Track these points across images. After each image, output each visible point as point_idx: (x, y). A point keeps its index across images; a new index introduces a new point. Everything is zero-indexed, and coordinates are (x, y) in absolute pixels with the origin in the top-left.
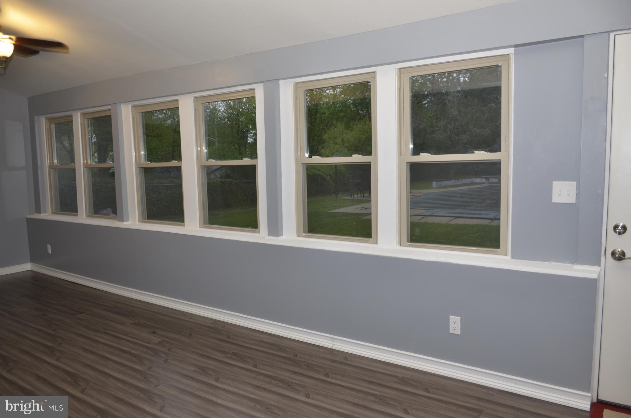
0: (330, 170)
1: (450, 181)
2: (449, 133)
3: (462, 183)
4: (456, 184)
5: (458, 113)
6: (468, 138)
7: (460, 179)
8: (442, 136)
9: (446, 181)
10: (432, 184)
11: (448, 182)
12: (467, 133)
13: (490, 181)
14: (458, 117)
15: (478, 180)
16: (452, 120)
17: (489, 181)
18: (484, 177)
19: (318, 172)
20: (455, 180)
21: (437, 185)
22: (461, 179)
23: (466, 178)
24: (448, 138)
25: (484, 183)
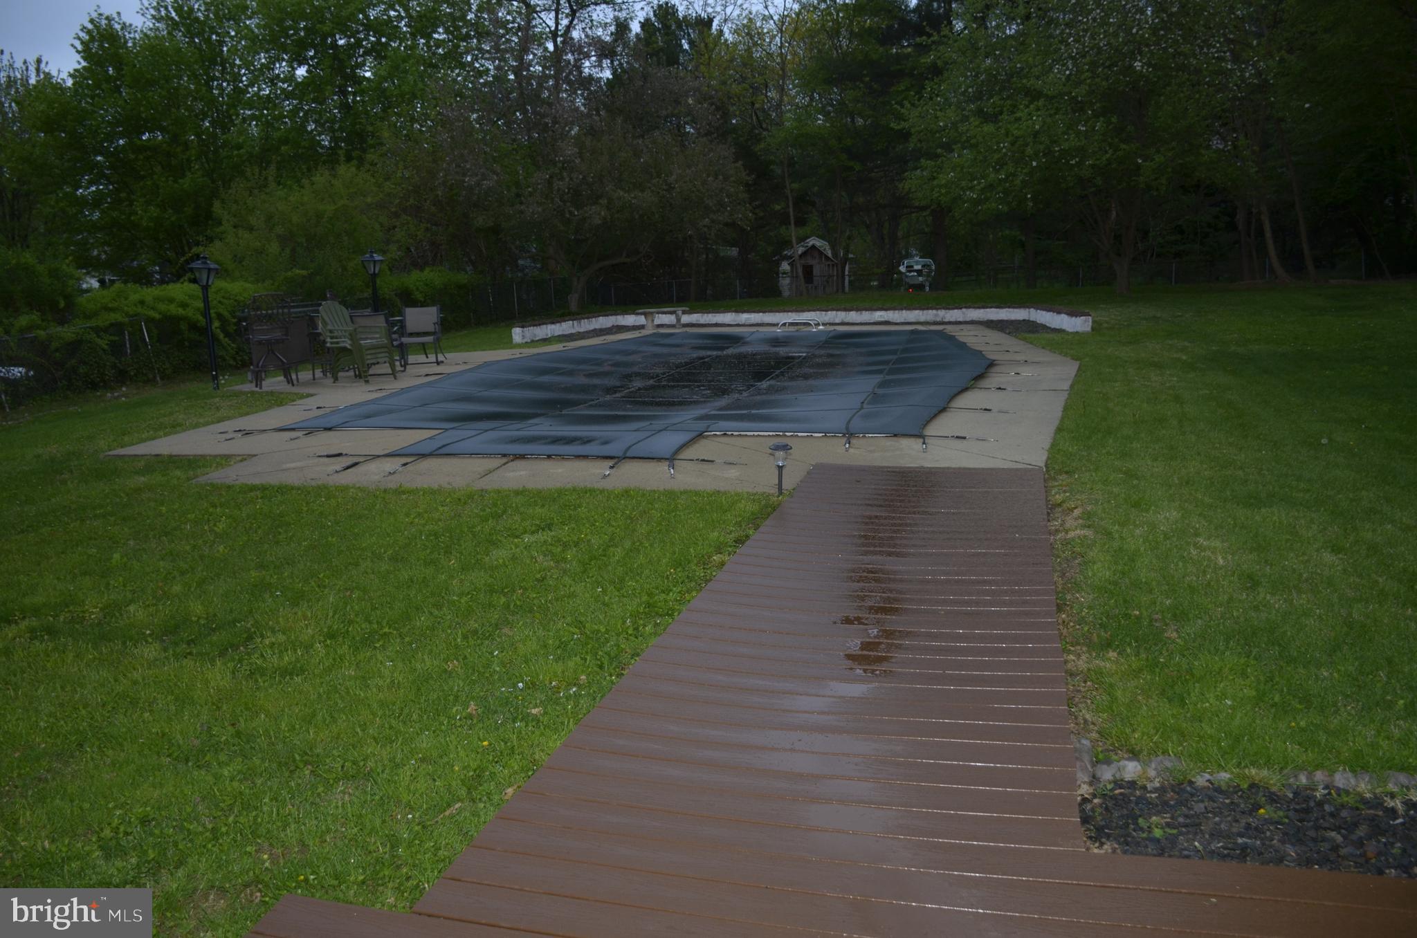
0: (220, 302)
1: (558, 325)
2: (557, 200)
3: (592, 327)
4: (573, 331)
5: (576, 150)
6: (603, 213)
7: (584, 319)
8: (540, 209)
9: (546, 324)
10: (511, 333)
11: (553, 326)
12: (601, 201)
13: (657, 322)
14: (577, 161)
15: (629, 320)
16: (564, 168)
17: (653, 321)
18: (640, 311)
19: (181, 311)
20: (571, 322)
21: (523, 337)
22: (588, 318)
23: (599, 316)
24: (555, 213)
25: (642, 327)
